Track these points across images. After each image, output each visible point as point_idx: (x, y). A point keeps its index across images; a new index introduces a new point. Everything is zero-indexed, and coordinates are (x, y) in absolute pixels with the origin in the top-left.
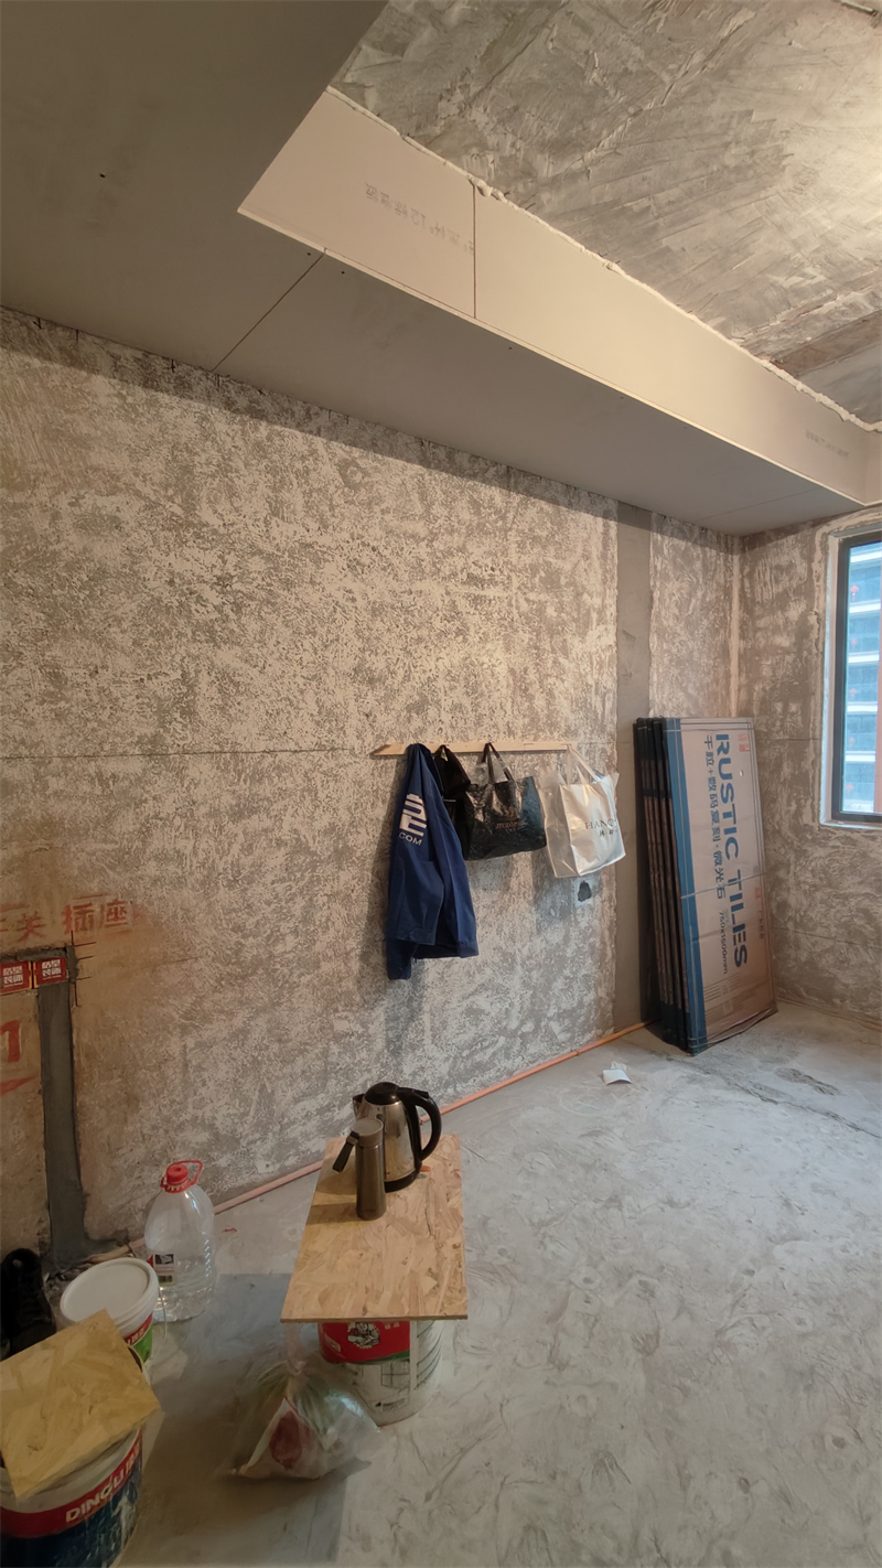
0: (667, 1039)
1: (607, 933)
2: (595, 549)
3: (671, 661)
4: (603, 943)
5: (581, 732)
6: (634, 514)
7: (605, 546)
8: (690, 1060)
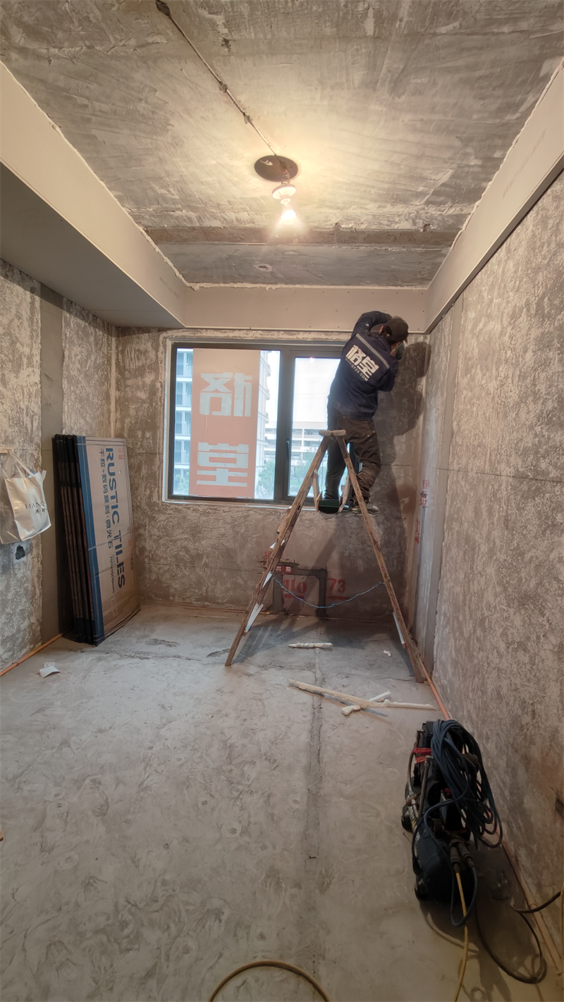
0: (79, 640)
1: (36, 579)
2: (25, 313)
3: (76, 398)
4: (34, 586)
5: (16, 441)
6: (51, 295)
7: (32, 312)
8: (96, 648)
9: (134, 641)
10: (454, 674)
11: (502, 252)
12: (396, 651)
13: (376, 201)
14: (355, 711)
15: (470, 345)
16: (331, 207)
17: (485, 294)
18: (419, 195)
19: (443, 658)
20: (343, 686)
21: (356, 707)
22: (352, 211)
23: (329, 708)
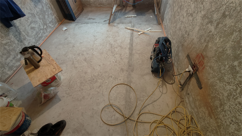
0: (70, 20)
8: (75, 22)
9: (84, 19)
10: (169, 22)
12: (154, 16)
14: (141, 34)
20: (139, 27)
23: (135, 33)
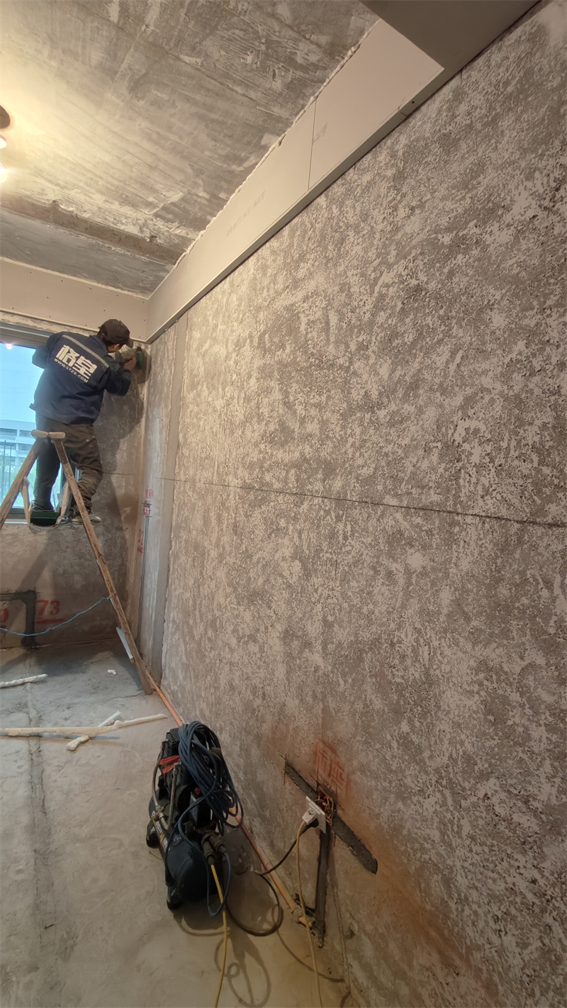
11: (225, 285)
12: (121, 669)
13: (102, 193)
14: (82, 743)
15: (196, 363)
16: (50, 181)
17: (210, 319)
18: (150, 205)
19: (173, 665)
20: (66, 719)
21: (82, 739)
22: (74, 194)
